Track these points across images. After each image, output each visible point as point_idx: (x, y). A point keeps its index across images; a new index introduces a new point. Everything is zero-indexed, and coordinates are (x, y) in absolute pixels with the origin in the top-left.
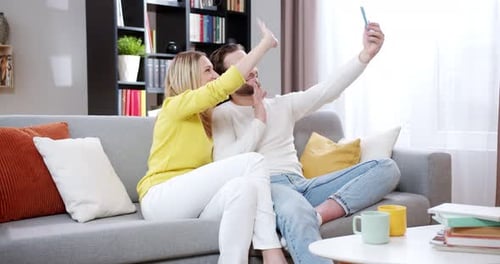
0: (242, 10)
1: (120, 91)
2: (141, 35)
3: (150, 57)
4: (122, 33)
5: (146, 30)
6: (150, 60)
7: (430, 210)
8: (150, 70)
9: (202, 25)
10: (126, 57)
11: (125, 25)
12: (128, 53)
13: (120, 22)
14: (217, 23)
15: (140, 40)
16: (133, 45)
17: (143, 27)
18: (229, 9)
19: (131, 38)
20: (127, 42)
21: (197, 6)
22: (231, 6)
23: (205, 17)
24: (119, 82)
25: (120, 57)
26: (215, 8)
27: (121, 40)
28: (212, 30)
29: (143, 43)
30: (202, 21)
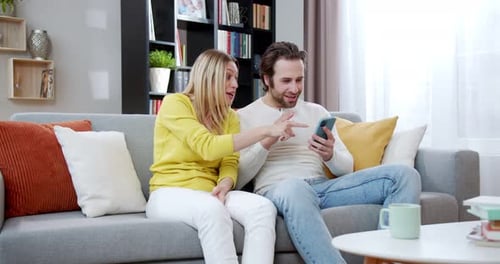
0: (267, 28)
1: (151, 101)
2: (171, 49)
3: (180, 70)
4: (154, 47)
5: (177, 44)
6: (180, 73)
7: (466, 203)
8: (180, 82)
9: (229, 41)
10: (157, 69)
11: (156, 39)
12: (160, 65)
13: (152, 37)
14: (244, 39)
15: (171, 54)
16: (164, 58)
17: (173, 41)
18: (254, 26)
19: (162, 52)
20: (159, 55)
21: (224, 23)
22: (257, 23)
23: (232, 34)
24: (151, 93)
25: (152, 69)
26: (242, 26)
27: (153, 53)
28: (239, 46)
29: (173, 56)
30: (229, 37)
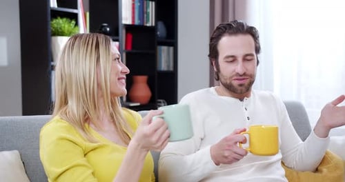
1: (53, 72)
2: (74, 17)
4: (56, 14)
5: (80, 11)
9: (133, 8)
10: (60, 38)
11: (58, 6)
12: (62, 34)
13: (53, 3)
14: (147, 7)
15: (74, 22)
16: (66, 26)
17: (76, 8)
19: (65, 19)
20: (61, 23)
23: (136, 1)
24: (53, 64)
25: (53, 38)
27: (54, 21)
28: (143, 13)
29: (77, 24)
30: (133, 4)
